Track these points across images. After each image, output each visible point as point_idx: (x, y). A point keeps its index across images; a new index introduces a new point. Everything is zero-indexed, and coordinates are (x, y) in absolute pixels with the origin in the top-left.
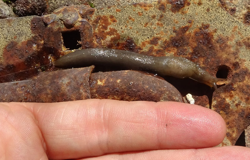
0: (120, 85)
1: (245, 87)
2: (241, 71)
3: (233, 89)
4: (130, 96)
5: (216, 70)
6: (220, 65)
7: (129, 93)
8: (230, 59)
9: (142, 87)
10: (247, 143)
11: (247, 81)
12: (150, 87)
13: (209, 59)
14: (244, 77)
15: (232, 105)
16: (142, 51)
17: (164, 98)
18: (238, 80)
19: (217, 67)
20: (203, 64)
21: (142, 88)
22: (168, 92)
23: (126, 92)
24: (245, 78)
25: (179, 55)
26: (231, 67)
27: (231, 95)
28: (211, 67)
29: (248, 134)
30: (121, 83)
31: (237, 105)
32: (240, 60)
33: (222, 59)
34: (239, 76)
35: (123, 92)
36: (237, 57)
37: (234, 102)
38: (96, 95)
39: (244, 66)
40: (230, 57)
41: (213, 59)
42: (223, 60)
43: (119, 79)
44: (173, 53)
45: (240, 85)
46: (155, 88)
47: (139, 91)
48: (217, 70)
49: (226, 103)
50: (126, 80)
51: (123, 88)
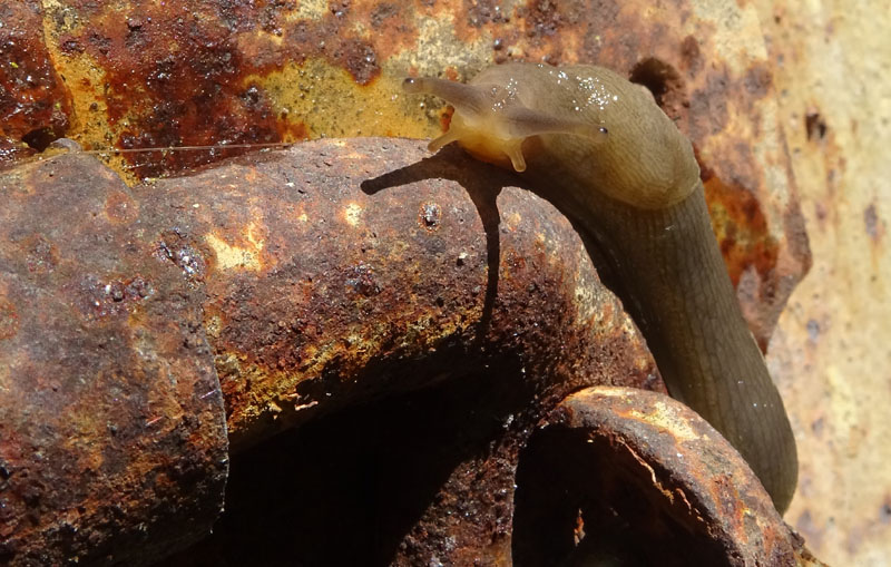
0: (373, 242)
1: (735, 153)
2: (711, 79)
4: (441, 305)
6: (639, 57)
8: (668, 27)
11: (737, 125)
13: (599, 33)
14: (723, 109)
16: (292, 17)
18: (709, 125)
23: (416, 280)
24: (726, 111)
25: (478, 26)
26: (675, 64)
30: (375, 228)
32: (698, 26)
34: (708, 104)
35: (402, 289)
36: (688, 14)
38: (232, 358)
39: (715, 52)
40: (664, 16)
41: (610, 30)
42: (646, 31)
44: (452, 18)
45: (718, 147)
51: (398, 258)
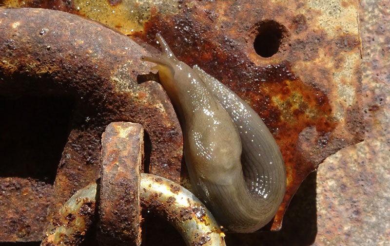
0: (18, 34)
1: (318, 73)
2: (310, 36)
3: (290, 76)
4: (40, 61)
5: (253, 32)
6: (263, 19)
7: (36, 54)
8: (287, 9)
9: (69, 42)
10: (321, 209)
11: (323, 60)
12: (87, 43)
13: (240, 5)
14: (315, 51)
15: (284, 111)
17: (122, 74)
18: (302, 56)
19: (256, 24)
20: (226, 15)
21: (68, 44)
22: (131, 62)
23: (30, 50)
24: (317, 52)
26: (287, 25)
27: (285, 88)
28: (242, 24)
29: (322, 190)
30: (21, 31)
31: (297, 113)
32: (308, 11)
33: (269, 6)
34: (305, 47)
35: (24, 51)
36: (303, 5)
37: (291, 106)
39: (317, 25)
40: (286, 3)
41: (247, 4)
42: (271, 8)
43: (18, 20)
45: (306, 67)
46: (99, 47)
47: (60, 51)
48: (257, 32)
49: (273, 107)
50: (33, 25)
51: (25, 41)
